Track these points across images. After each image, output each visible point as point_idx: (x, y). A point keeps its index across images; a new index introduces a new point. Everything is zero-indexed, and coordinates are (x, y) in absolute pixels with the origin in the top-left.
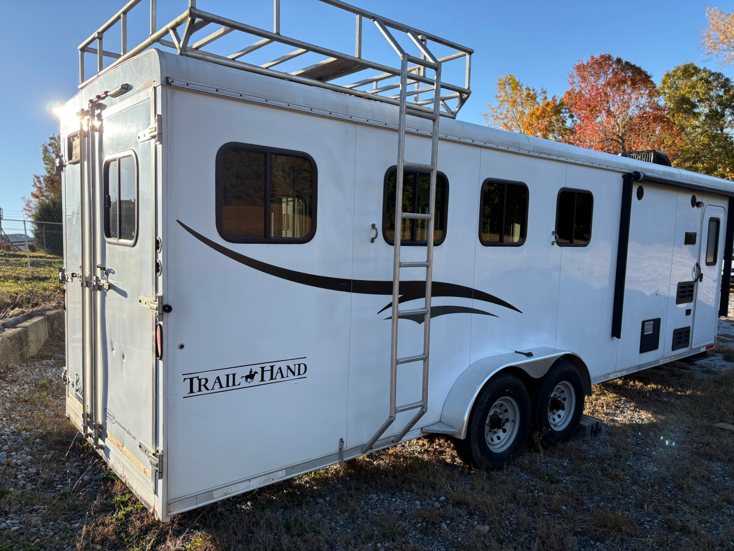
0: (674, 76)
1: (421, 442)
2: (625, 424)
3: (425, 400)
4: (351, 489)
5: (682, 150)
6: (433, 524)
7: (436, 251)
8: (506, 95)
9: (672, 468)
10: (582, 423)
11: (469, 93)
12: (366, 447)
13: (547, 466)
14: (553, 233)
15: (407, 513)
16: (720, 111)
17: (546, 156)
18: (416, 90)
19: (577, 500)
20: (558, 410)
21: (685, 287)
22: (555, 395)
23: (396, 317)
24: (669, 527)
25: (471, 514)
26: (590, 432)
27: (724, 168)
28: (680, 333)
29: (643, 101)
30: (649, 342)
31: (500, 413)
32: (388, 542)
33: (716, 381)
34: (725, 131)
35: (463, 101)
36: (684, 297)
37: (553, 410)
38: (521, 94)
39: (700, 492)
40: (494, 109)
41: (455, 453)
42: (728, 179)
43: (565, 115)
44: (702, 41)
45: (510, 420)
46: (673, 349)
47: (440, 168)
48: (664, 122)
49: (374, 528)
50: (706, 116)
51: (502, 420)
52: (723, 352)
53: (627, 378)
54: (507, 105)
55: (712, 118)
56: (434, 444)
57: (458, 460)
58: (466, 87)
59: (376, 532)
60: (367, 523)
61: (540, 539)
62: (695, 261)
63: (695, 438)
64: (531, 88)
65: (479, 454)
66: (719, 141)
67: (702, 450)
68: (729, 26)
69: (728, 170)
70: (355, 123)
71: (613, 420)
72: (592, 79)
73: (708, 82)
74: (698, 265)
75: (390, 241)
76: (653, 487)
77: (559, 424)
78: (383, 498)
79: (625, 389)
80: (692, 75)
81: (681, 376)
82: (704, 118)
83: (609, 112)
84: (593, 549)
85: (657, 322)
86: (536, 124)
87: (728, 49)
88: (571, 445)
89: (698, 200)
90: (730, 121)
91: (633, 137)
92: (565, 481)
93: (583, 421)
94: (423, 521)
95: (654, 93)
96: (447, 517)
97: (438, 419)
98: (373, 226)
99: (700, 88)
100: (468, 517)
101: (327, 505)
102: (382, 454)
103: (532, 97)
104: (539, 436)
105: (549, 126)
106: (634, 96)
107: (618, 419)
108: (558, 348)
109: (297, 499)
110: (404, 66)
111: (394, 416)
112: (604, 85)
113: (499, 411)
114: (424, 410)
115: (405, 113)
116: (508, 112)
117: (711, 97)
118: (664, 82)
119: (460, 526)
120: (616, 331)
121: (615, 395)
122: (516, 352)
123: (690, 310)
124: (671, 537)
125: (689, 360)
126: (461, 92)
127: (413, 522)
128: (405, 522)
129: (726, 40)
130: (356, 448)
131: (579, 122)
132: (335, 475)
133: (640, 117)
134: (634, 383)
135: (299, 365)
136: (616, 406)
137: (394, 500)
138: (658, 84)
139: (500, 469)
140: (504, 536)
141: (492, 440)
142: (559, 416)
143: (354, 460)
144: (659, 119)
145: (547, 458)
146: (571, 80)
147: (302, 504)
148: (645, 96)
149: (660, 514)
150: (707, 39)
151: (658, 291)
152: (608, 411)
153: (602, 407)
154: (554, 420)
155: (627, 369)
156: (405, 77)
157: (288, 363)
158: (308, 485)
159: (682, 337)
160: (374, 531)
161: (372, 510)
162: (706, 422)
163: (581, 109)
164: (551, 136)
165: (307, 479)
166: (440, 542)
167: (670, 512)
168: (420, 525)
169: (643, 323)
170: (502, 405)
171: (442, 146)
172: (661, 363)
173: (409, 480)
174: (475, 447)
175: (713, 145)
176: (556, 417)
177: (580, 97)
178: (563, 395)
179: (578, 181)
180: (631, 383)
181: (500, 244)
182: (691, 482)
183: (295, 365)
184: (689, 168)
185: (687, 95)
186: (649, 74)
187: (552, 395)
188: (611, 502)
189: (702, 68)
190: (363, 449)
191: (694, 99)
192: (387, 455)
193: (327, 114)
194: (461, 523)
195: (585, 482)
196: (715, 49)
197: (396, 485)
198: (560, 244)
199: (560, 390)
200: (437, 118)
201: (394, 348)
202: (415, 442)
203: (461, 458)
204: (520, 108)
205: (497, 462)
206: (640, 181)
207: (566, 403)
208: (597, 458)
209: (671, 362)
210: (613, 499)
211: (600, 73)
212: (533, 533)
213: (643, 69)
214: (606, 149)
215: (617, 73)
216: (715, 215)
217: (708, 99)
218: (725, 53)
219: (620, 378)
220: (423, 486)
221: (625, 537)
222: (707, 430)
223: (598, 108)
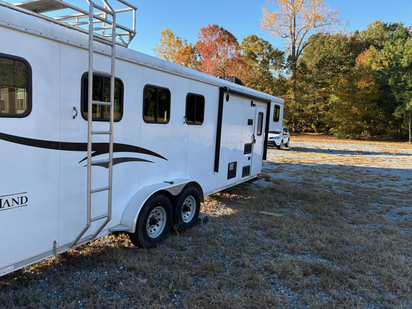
0: (247, 40)
1: (110, 237)
2: (220, 216)
3: (109, 212)
4: (62, 271)
5: (251, 79)
6: (115, 283)
7: (116, 125)
8: (165, 40)
9: (240, 235)
10: (199, 217)
11: (135, 33)
12: (72, 245)
13: (181, 242)
14: (184, 117)
15: (99, 280)
16: (267, 60)
17: (180, 74)
18: (103, 27)
19: (194, 258)
20: (187, 211)
21: (248, 146)
22: (186, 204)
23: (90, 165)
24: (236, 265)
25: (137, 274)
26: (203, 222)
27: (269, 88)
28: (246, 169)
29: (233, 51)
30: (231, 174)
31: (155, 216)
32: (85, 299)
33: (261, 191)
34: (269, 70)
35: (131, 38)
36: (247, 151)
37: (184, 212)
38: (173, 40)
39: (252, 246)
40: (159, 47)
41: (130, 241)
42: (270, 94)
43: (196, 54)
44: (260, 24)
45: (161, 219)
46: (243, 177)
47: (117, 75)
48: (243, 63)
49: (77, 292)
50: (261, 62)
51: (156, 220)
52: (265, 177)
53: (222, 192)
54: (166, 46)
55: (264, 63)
56: (119, 237)
57: (132, 245)
58: (133, 30)
59: (78, 295)
60: (72, 290)
61: (174, 281)
62: (252, 133)
63: (251, 220)
64: (179, 38)
65: (143, 240)
66: (266, 75)
67: (253, 225)
68: (272, 18)
69: (270, 89)
70: (59, 42)
71: (215, 214)
72: (209, 37)
73: (262, 45)
74: (253, 135)
75: (86, 118)
76: (230, 246)
77: (187, 219)
78: (84, 273)
79: (221, 198)
80: (255, 41)
81: (246, 189)
82: (260, 63)
83: (217, 56)
84: (200, 282)
85: (235, 164)
86: (181, 58)
87: (271, 30)
88: (193, 229)
89: (254, 103)
90: (271, 66)
91: (229, 69)
92: (189, 249)
93: (200, 216)
94: (108, 283)
95: (238, 48)
96: (123, 278)
97: (119, 223)
98: (74, 108)
99: (259, 48)
100: (135, 276)
101: (46, 283)
102: (86, 247)
103: (179, 42)
104: (177, 227)
105: (188, 60)
106: (229, 48)
107: (217, 213)
108: (187, 178)
109: (25, 282)
110: (91, 10)
111: (89, 224)
112: (215, 41)
113: (155, 215)
114: (109, 219)
115: (92, 39)
116: (167, 49)
117: (264, 53)
118: (243, 43)
119: (131, 282)
120: (216, 169)
121: (216, 201)
122: (165, 182)
123: (250, 157)
124: (237, 270)
125: (249, 182)
126: (130, 32)
127: (102, 284)
128: (97, 285)
129: (270, 25)
130: (65, 246)
131: (203, 59)
132: (52, 263)
133: (232, 59)
134: (226, 194)
135: (22, 198)
136: (216, 207)
137: (91, 273)
138: (240, 44)
139: (155, 247)
140: (155, 283)
141: (151, 231)
142: (188, 215)
143: (66, 253)
144: (240, 61)
145: (181, 237)
146: (199, 36)
147: (28, 285)
148: (234, 49)
149: (233, 259)
150: (262, 23)
151: (236, 148)
152: (213, 210)
153: (210, 208)
154: (185, 217)
155: (222, 188)
156: (92, 17)
157: (13, 197)
158: (33, 272)
159: (246, 170)
160: (76, 294)
161: (76, 281)
162: (256, 211)
163: (204, 52)
164: (189, 65)
165: (33, 268)
166: (118, 293)
167: (238, 258)
168: (106, 285)
169: (229, 164)
170: (156, 212)
171: (117, 62)
172: (237, 183)
173: (101, 260)
174: (141, 237)
175: (264, 77)
176: (186, 215)
177: (204, 45)
178: (190, 203)
179: (198, 90)
180: (224, 195)
181: (156, 122)
182: (248, 241)
183: (18, 198)
184: (253, 88)
185: (253, 51)
186: (236, 38)
187: (184, 204)
188: (211, 257)
189: (260, 38)
190: (71, 245)
191: (256, 53)
192: (89, 247)
193: (39, 34)
194: (131, 280)
195: (199, 248)
196: (265, 29)
197: (93, 264)
198: (188, 124)
199: (188, 201)
200: (114, 45)
201: (89, 183)
202: (107, 237)
203: (133, 244)
204: (173, 48)
205: (153, 243)
206: (228, 92)
207: (191, 208)
208: (206, 234)
209: (242, 183)
210: (212, 255)
211: (213, 34)
212: (170, 279)
213: (233, 35)
214: (216, 75)
215: (221, 35)
216: (261, 111)
217: (262, 54)
218: (270, 32)
219: (219, 192)
220: (110, 262)
221: (216, 273)
222: (256, 215)
223: (212, 53)
